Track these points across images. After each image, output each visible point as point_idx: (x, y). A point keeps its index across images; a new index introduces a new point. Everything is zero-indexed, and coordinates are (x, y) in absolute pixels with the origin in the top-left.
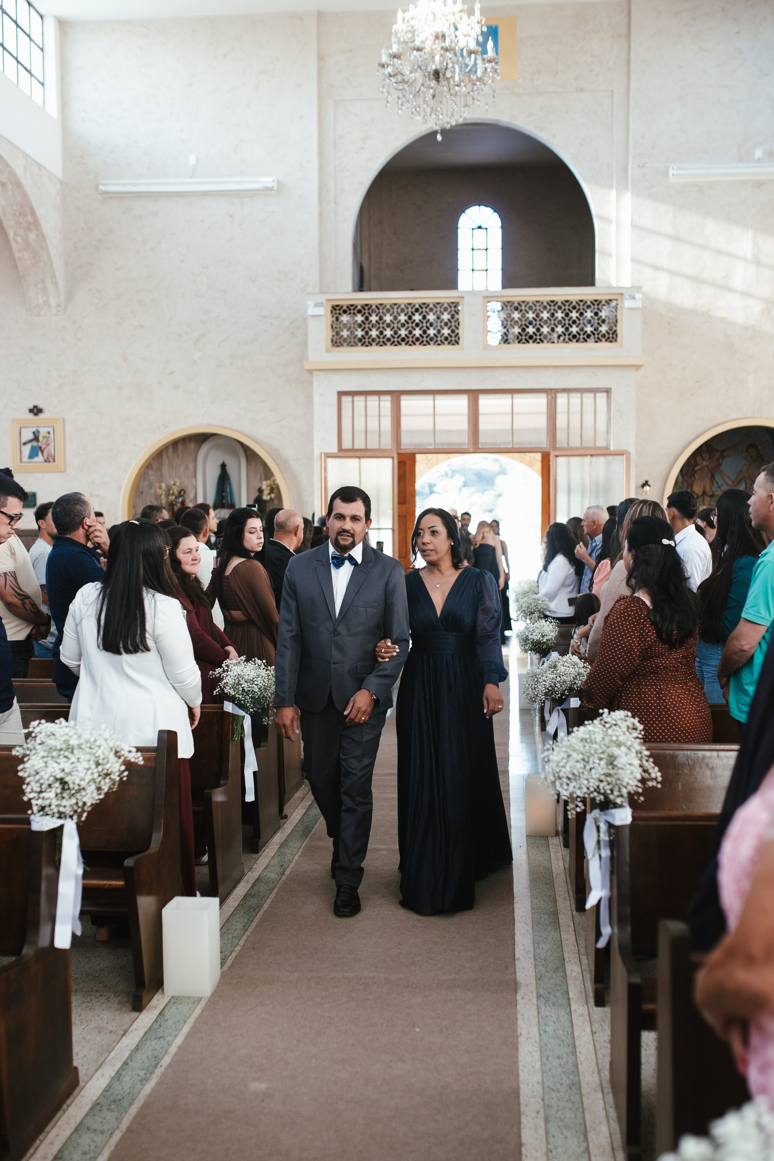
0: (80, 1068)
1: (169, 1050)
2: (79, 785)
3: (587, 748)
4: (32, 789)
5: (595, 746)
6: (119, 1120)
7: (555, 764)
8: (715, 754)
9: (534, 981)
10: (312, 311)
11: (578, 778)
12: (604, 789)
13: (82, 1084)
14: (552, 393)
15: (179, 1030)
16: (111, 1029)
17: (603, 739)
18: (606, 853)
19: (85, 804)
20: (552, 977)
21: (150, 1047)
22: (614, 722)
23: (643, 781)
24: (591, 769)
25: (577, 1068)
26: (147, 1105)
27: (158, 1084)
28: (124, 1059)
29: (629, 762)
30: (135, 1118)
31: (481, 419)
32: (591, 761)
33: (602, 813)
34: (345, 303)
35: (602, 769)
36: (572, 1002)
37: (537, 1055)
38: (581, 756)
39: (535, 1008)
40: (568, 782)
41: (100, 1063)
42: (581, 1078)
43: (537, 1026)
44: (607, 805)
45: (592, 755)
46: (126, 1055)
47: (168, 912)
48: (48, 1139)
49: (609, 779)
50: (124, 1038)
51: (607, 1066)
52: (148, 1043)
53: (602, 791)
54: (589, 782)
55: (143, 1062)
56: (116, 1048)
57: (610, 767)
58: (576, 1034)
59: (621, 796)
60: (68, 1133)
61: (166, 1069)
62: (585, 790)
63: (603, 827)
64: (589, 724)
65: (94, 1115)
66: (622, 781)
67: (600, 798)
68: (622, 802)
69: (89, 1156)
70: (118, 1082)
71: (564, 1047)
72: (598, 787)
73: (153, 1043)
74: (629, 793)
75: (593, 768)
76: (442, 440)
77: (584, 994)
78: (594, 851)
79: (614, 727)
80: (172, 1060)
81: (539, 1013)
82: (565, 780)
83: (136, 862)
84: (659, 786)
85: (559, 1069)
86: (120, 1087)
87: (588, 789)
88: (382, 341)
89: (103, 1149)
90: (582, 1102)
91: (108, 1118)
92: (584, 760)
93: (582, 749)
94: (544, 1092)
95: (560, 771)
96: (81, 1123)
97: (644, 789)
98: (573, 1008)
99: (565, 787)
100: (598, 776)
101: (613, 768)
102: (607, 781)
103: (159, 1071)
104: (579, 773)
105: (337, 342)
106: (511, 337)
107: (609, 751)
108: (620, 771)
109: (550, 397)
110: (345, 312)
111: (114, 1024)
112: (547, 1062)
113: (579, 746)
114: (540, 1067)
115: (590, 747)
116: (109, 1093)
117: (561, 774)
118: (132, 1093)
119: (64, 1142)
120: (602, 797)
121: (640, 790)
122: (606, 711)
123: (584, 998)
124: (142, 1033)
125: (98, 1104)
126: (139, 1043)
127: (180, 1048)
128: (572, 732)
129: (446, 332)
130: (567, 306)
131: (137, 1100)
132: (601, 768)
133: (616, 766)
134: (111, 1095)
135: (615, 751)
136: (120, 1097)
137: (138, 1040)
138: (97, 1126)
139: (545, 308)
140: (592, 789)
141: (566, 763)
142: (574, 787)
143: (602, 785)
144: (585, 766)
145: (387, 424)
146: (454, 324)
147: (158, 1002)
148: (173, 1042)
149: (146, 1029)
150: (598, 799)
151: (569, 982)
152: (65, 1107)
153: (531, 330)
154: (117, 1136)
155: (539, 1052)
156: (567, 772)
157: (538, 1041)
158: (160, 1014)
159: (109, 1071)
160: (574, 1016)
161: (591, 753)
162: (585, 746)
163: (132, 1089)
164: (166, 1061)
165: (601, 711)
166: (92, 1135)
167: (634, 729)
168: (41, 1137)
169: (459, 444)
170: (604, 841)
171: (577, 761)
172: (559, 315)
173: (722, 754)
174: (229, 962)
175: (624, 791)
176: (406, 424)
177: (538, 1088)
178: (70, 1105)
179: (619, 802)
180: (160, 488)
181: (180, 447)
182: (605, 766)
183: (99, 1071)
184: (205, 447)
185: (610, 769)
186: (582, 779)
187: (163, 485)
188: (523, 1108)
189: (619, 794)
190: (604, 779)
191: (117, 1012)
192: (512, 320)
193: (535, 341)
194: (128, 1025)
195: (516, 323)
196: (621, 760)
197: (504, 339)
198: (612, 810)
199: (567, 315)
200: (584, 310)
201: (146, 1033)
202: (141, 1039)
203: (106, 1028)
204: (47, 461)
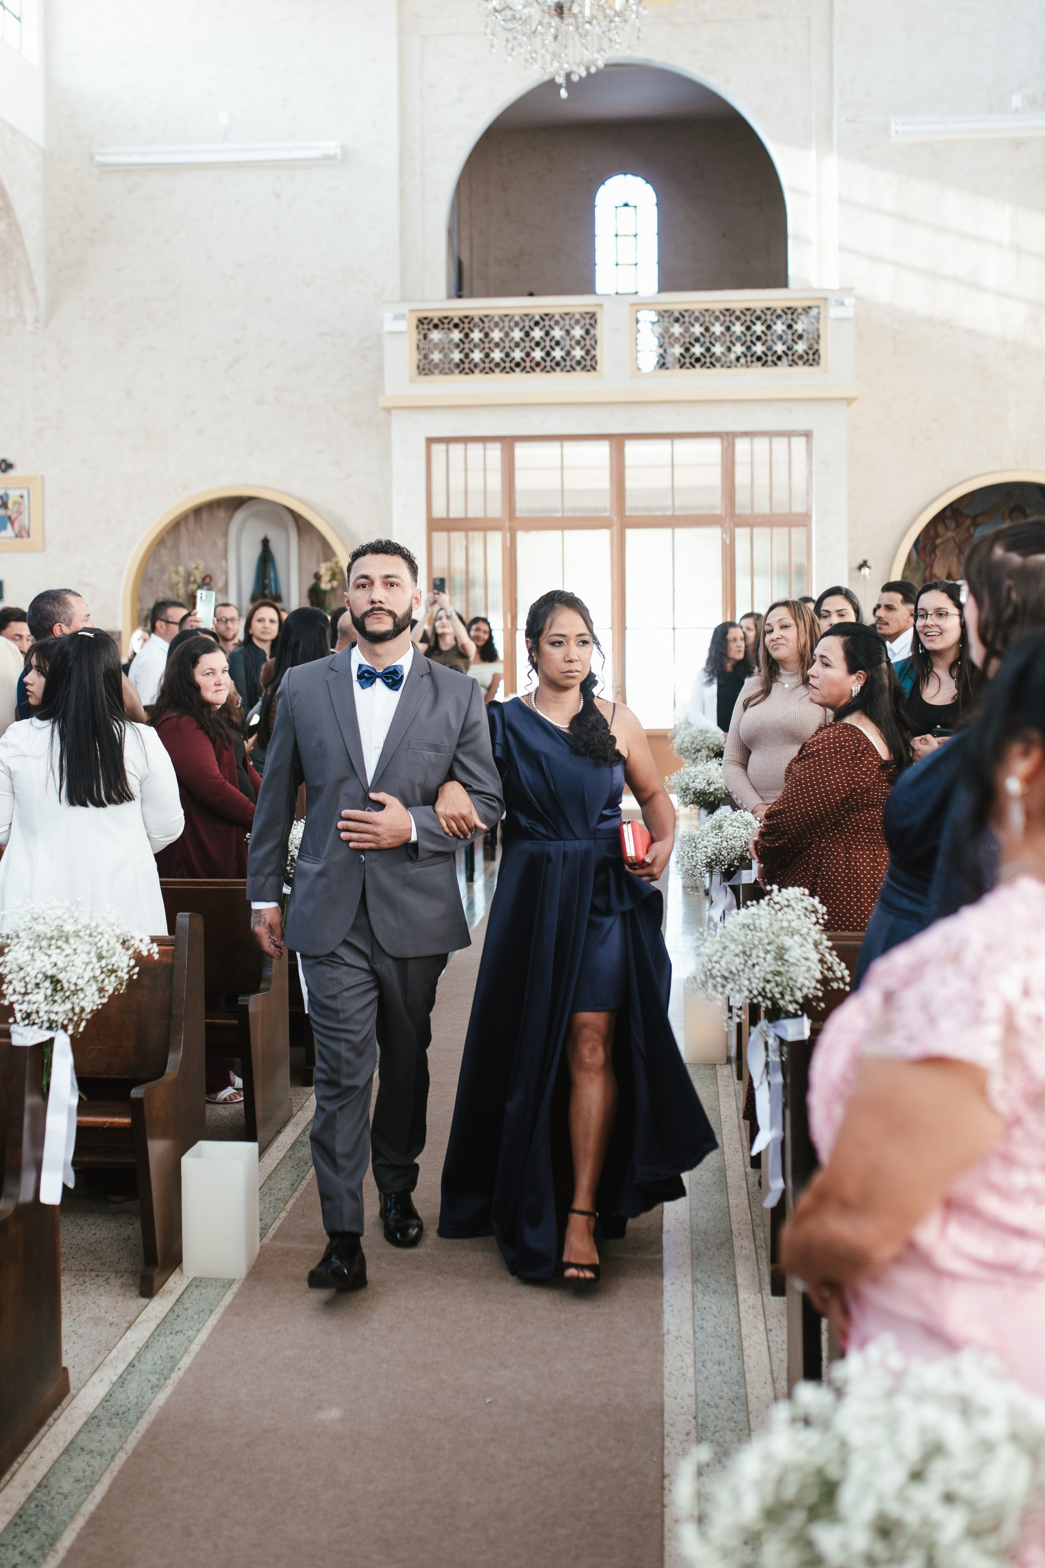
0: (71, 1371)
1: (190, 1349)
2: (76, 984)
3: (750, 937)
4: (14, 990)
5: (759, 934)
6: (123, 1438)
7: (707, 959)
10: (390, 325)
11: (736, 977)
12: (771, 992)
13: (73, 1391)
14: (728, 438)
15: (204, 1322)
16: (112, 1320)
17: (771, 924)
18: (777, 1079)
19: (83, 1009)
20: (713, 1257)
21: (164, 1345)
22: (786, 903)
23: (825, 981)
24: (754, 965)
25: (744, 1376)
26: (158, 1422)
27: (175, 1393)
28: (129, 1360)
29: (804, 955)
30: (143, 1437)
31: (629, 473)
32: (754, 956)
33: (770, 1025)
34: (436, 315)
35: (768, 966)
36: (740, 1288)
37: (689, 1359)
38: (740, 948)
39: (689, 1296)
40: (724, 982)
41: (97, 1365)
42: (749, 1391)
43: (691, 1321)
44: (776, 1014)
46: (133, 1354)
47: (190, 1161)
48: (30, 1462)
49: (778, 979)
50: (129, 1331)
52: (162, 1337)
53: (769, 995)
54: (751, 983)
55: (155, 1364)
56: (118, 1346)
57: (779, 963)
58: (744, 1331)
59: (795, 1001)
60: (56, 1454)
61: (185, 1373)
62: (746, 993)
63: (773, 1044)
64: (752, 905)
65: (89, 1432)
66: (796, 981)
67: (766, 1004)
68: (796, 1010)
69: (84, 1484)
70: (121, 1390)
71: (727, 1348)
72: (764, 989)
73: (169, 1338)
74: (806, 997)
75: (757, 964)
76: (571, 503)
77: (757, 1278)
78: (762, 1077)
79: (786, 910)
80: (192, 1363)
81: (694, 1304)
82: (719, 979)
83: (145, 1092)
85: (719, 1378)
86: (124, 1396)
87: (751, 992)
88: (487, 367)
89: (101, 1475)
91: (109, 1435)
92: (744, 953)
93: (743, 939)
95: (713, 968)
96: (71, 1443)
97: (826, 992)
98: (741, 1297)
99: (720, 989)
100: (763, 974)
101: (783, 964)
102: (776, 982)
103: (176, 1376)
104: (738, 971)
105: (425, 368)
106: (669, 359)
107: (778, 941)
108: (792, 969)
109: (725, 444)
110: (436, 326)
111: (115, 1314)
112: (703, 1368)
113: (738, 934)
114: (693, 1375)
115: (753, 936)
116: (109, 1403)
117: (714, 972)
118: (140, 1404)
120: (769, 1003)
121: (820, 994)
122: (776, 887)
123: (757, 1283)
124: (153, 1325)
125: (96, 1417)
126: (150, 1337)
127: (204, 1346)
129: (578, 353)
130: (749, 316)
131: (147, 1413)
132: (768, 964)
133: (787, 961)
134: (112, 1406)
135: (787, 941)
136: (124, 1408)
137: (148, 1335)
138: (93, 1445)
139: (717, 319)
140: (755, 992)
141: (721, 957)
142: (732, 990)
143: (768, 987)
144: (746, 962)
145: (495, 482)
146: (589, 342)
147: (175, 1286)
148: (195, 1338)
149: (159, 1320)
150: (763, 1005)
152: (49, 1422)
153: (697, 350)
154: (121, 1459)
155: (692, 1355)
156: (721, 969)
157: (692, 1342)
158: (178, 1300)
159: (109, 1375)
160: (742, 1308)
161: (754, 945)
162: (746, 935)
163: (140, 1399)
164: (185, 1362)
166: (87, 1458)
167: (813, 912)
168: (20, 1459)
169: (597, 510)
170: (774, 1063)
171: (737, 955)
172: (738, 328)
174: (271, 1233)
175: (799, 995)
176: (522, 481)
177: (689, 1402)
178: (58, 1418)
179: (793, 1011)
180: (177, 573)
181: (205, 516)
182: (773, 961)
183: (96, 1375)
184: (240, 516)
185: (779, 966)
186: (742, 979)
187: (181, 570)
188: (667, 1428)
189: (791, 998)
190: (771, 979)
191: (119, 1298)
192: (671, 337)
193: (704, 366)
194: (135, 1314)
195: (676, 340)
196: (794, 953)
197: (661, 363)
198: (784, 1021)
199: (748, 329)
200: (773, 322)
201: (159, 1326)
202: (153, 1334)
203: (104, 1319)
204: (18, 536)
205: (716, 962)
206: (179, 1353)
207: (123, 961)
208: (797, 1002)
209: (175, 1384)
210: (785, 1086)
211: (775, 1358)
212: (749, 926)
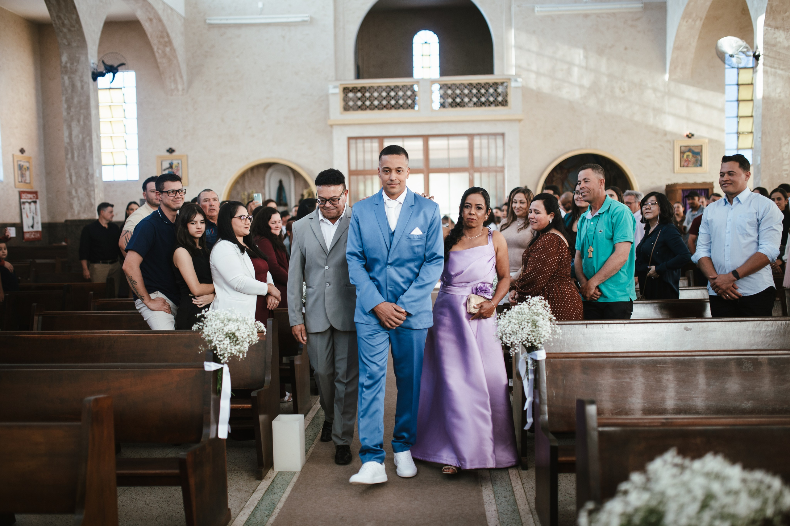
0: (231, 510)
1: (281, 500)
5: (525, 316)
7: (502, 326)
8: (585, 326)
10: (332, 91)
11: (515, 334)
12: (531, 339)
13: (233, 519)
14: (471, 136)
15: (285, 489)
16: (245, 489)
17: (529, 312)
18: (531, 376)
21: (270, 498)
22: (534, 303)
24: (523, 329)
25: (516, 502)
28: (255, 505)
29: (544, 324)
31: (431, 152)
32: (523, 324)
33: (530, 354)
34: (351, 86)
35: (530, 328)
37: (492, 496)
38: (517, 321)
40: (510, 336)
41: (241, 508)
42: (519, 507)
44: (532, 349)
45: (523, 321)
46: (256, 503)
47: (275, 423)
49: (533, 334)
50: (253, 494)
51: (533, 501)
52: (268, 496)
53: (530, 341)
55: (266, 507)
56: (250, 500)
57: (534, 327)
58: (513, 484)
59: (541, 343)
61: (281, 510)
62: (520, 340)
63: (530, 362)
66: (541, 335)
67: (528, 345)
68: (541, 347)
70: (253, 517)
71: (507, 491)
72: (527, 338)
73: (271, 496)
75: (525, 328)
79: (535, 305)
80: (284, 505)
82: (508, 335)
83: (258, 393)
85: (506, 503)
86: (255, 520)
87: (522, 340)
88: (372, 107)
90: (521, 519)
92: (518, 323)
93: (517, 318)
94: (498, 515)
95: (505, 330)
97: (554, 339)
99: (508, 339)
100: (527, 332)
101: (536, 328)
103: (277, 511)
104: (517, 331)
105: (346, 108)
106: (447, 104)
107: (533, 318)
108: (540, 329)
109: (470, 139)
110: (351, 91)
111: (247, 487)
114: (494, 502)
115: (522, 316)
117: (506, 332)
120: (530, 344)
121: (551, 339)
122: (530, 296)
124: (264, 491)
129: (409, 102)
130: (479, 86)
133: (538, 326)
135: (537, 318)
137: (262, 495)
139: (466, 87)
140: (524, 339)
141: (509, 325)
142: (513, 339)
143: (529, 337)
144: (520, 327)
146: (414, 97)
147: (271, 475)
148: (283, 496)
149: (266, 489)
153: (458, 100)
155: (493, 494)
156: (509, 331)
158: (273, 481)
159: (247, 512)
160: (511, 476)
162: (519, 316)
163: (263, 521)
164: (280, 505)
165: (526, 297)
169: (420, 166)
170: (530, 369)
172: (474, 91)
173: (589, 326)
174: (310, 453)
175: (542, 340)
177: (495, 513)
180: (244, 195)
181: (255, 171)
182: (531, 326)
183: (241, 512)
184: (270, 171)
186: (518, 334)
187: (246, 193)
189: (539, 342)
190: (530, 334)
191: (248, 481)
192: (448, 95)
193: (461, 106)
194: (255, 487)
195: (450, 96)
196: (541, 322)
197: (443, 105)
198: (536, 352)
199: (479, 91)
200: (489, 88)
201: (266, 491)
202: (264, 495)
203: (242, 489)
206: (276, 502)
209: (277, 515)
211: (528, 494)
212: (519, 312)
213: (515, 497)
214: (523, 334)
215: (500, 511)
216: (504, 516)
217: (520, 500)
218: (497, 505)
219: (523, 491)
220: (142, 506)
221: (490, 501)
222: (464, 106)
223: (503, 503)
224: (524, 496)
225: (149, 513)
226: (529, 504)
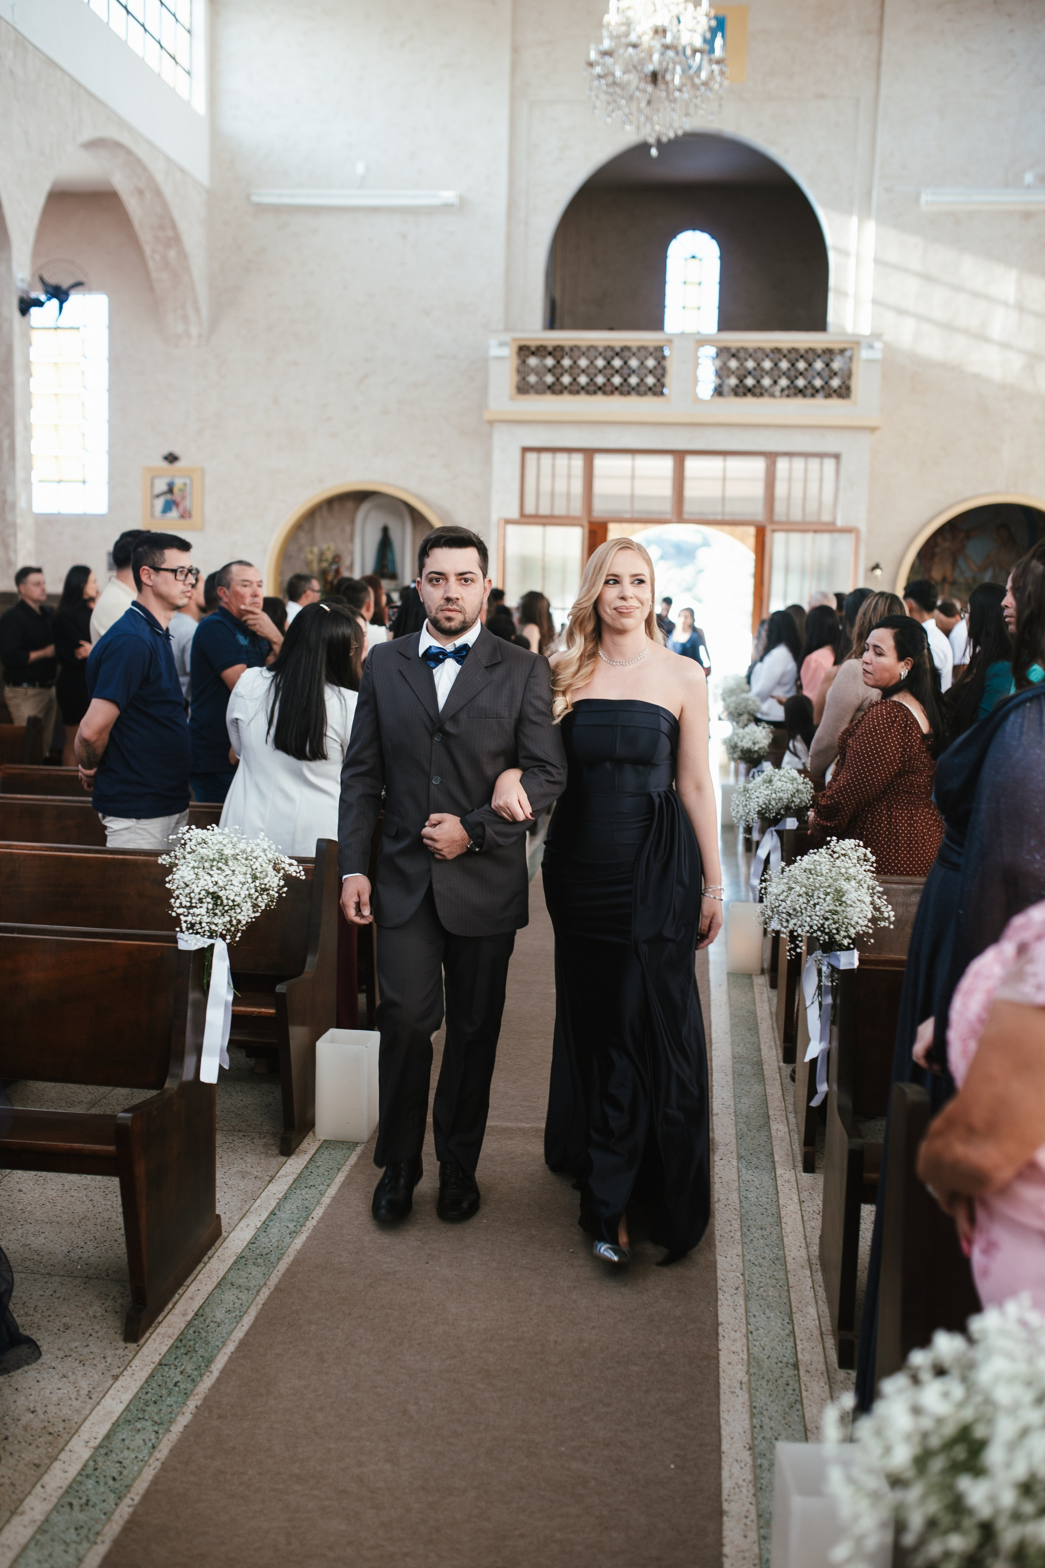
0: (223, 1216)
1: (322, 1201)
2: (233, 901)
3: (811, 880)
4: (181, 903)
5: (821, 878)
6: (267, 1276)
7: (774, 897)
9: (734, 1141)
10: (495, 351)
11: (799, 914)
12: (829, 928)
13: (224, 1234)
14: (772, 457)
15: (332, 1179)
16: (256, 1174)
17: (831, 871)
18: (828, 1000)
19: (239, 922)
20: (754, 1137)
21: (300, 1197)
22: (843, 852)
23: (874, 920)
24: (815, 905)
25: (782, 1240)
26: (296, 1262)
27: (310, 1239)
28: (271, 1209)
29: (859, 898)
30: (284, 1275)
31: (688, 484)
32: (815, 897)
33: (826, 955)
34: (534, 344)
35: (828, 906)
36: (777, 1165)
37: (736, 1225)
38: (805, 890)
39: (735, 1170)
40: (789, 918)
41: (244, 1213)
42: (787, 1252)
43: (737, 1191)
44: (831, 946)
45: (818, 889)
46: (274, 1204)
47: (322, 1045)
48: (188, 1294)
49: (836, 917)
50: (271, 1184)
51: (817, 1241)
52: (298, 1192)
54: (813, 920)
55: (292, 1213)
56: (262, 1196)
57: (838, 903)
58: (781, 1202)
60: (210, 1288)
61: (318, 1222)
63: (827, 971)
65: (239, 1269)
66: (851, 920)
67: (825, 938)
68: (849, 944)
69: (234, 1314)
70: (264, 1234)
71: (768, 1216)
72: (823, 925)
73: (304, 1192)
74: (857, 933)
75: (818, 904)
76: (639, 506)
77: (791, 1158)
78: (814, 998)
79: (843, 858)
80: (326, 1212)
81: (739, 1177)
82: (784, 915)
83: (290, 987)
84: (892, 927)
85: (761, 1241)
86: (267, 1240)
87: (811, 927)
88: (575, 389)
89: (249, 1307)
90: (788, 1279)
91: (254, 1273)
92: (807, 894)
93: (806, 881)
94: (745, 1266)
96: (224, 1278)
97: (876, 930)
98: (778, 1173)
99: (785, 924)
100: (822, 912)
101: (840, 905)
102: (833, 919)
104: (802, 909)
105: (523, 388)
106: (727, 389)
107: (838, 885)
108: (848, 909)
109: (769, 462)
110: (533, 353)
111: (259, 1169)
112: (748, 1232)
113: (802, 878)
114: (740, 1238)
115: (815, 879)
116: (254, 1245)
117: (781, 909)
118: (280, 1248)
119: (205, 1297)
120: (827, 937)
121: (871, 931)
122: (835, 838)
123: (791, 1162)
124: (290, 1180)
125: (244, 1257)
126: (288, 1190)
127: (334, 1199)
128: (795, 861)
129: (651, 380)
130: (795, 354)
131: (286, 1255)
132: (828, 904)
133: (845, 902)
134: (258, 1248)
135: (845, 885)
136: (267, 1250)
137: (286, 1187)
138: (241, 1281)
139: (768, 356)
140: (816, 928)
141: (787, 897)
142: (795, 924)
143: (828, 924)
144: (809, 901)
145: (577, 487)
146: (661, 372)
147: (309, 1145)
148: (326, 1192)
149: (295, 1176)
150: (822, 938)
151: (774, 1143)
152: (206, 1259)
153: (750, 382)
154: (265, 1294)
155: (739, 1220)
156: (787, 906)
157: (738, 1209)
158: (311, 1159)
159: (254, 1221)
160: (780, 1183)
161: (815, 887)
162: (809, 878)
163: (280, 1242)
164: (318, 1213)
165: (828, 839)
166: (236, 1292)
167: (865, 860)
168: (180, 1291)
169: (660, 512)
170: (827, 987)
171: (799, 895)
172: (785, 365)
175: (852, 932)
176: (599, 487)
177: (738, 1261)
178: (212, 1257)
179: (846, 944)
180: (312, 552)
181: (336, 506)
182: (831, 902)
183: (243, 1221)
184: (365, 507)
185: (836, 906)
186: (804, 915)
187: (316, 550)
188: (720, 1283)
189: (846, 934)
190: (829, 917)
191: (263, 1156)
192: (729, 369)
193: (754, 395)
194: (275, 1170)
195: (733, 373)
196: (851, 896)
197: (719, 391)
198: (839, 953)
199: (793, 365)
200: (815, 361)
201: (295, 1180)
202: (290, 1187)
203: (250, 1173)
204: (182, 516)
205: (782, 901)
206: (313, 1204)
207: (274, 881)
208: (850, 937)
209: (309, 1231)
210: (834, 1006)
211: (807, 1226)
212: (810, 870)
213: (781, 1228)
214: (813, 917)
215: (747, 1258)
216: (755, 1269)
217: (790, 1238)
218: (743, 1243)
219: (799, 1217)
220: (55, 1195)
221: (732, 1234)
222: (761, 395)
223: (755, 1242)
224: (801, 1228)
225: (66, 1211)
226: (807, 1247)
